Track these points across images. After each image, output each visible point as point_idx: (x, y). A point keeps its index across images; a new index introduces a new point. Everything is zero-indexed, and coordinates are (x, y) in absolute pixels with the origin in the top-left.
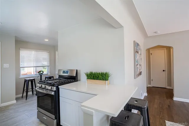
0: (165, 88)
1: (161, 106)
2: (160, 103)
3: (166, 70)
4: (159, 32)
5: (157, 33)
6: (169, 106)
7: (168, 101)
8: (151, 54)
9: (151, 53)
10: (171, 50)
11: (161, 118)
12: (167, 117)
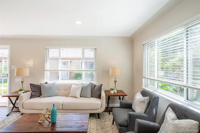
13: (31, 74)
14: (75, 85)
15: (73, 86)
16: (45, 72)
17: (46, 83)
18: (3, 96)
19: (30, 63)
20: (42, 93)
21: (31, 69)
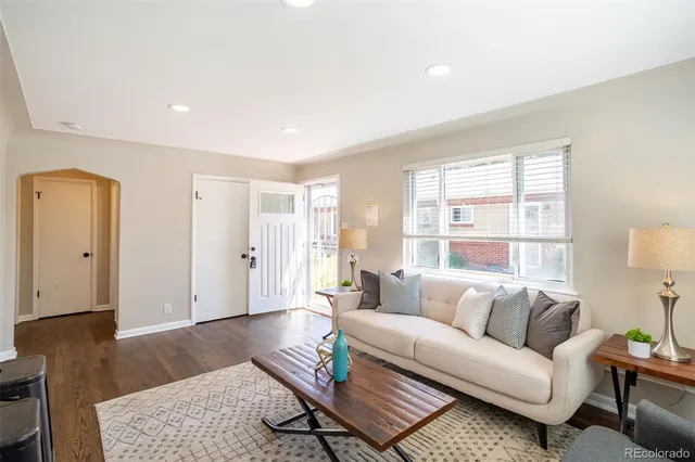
0: (91, 312)
1: (78, 372)
2: (73, 363)
3: (95, 254)
4: (80, 127)
5: (73, 128)
6: (104, 361)
7: (100, 350)
8: (35, 196)
9: (36, 189)
10: (114, 189)
11: (81, 405)
12: (98, 392)
13: (372, 245)
14: (478, 288)
15: (471, 292)
16: (405, 240)
17: (399, 274)
18: (317, 293)
19: (373, 216)
20: (381, 300)
21: (371, 231)
